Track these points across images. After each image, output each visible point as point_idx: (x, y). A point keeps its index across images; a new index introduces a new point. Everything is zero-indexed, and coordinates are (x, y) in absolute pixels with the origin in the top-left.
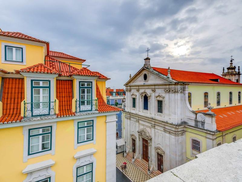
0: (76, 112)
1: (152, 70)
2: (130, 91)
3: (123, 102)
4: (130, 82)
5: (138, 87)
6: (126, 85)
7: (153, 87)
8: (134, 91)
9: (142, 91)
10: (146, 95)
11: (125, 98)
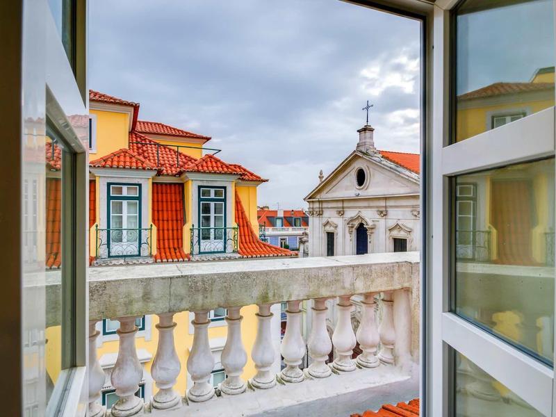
0: (191, 253)
1: (378, 158)
2: (320, 214)
3: (302, 242)
4: (319, 190)
5: (340, 205)
6: (311, 198)
7: (382, 203)
8: (330, 215)
9: (350, 214)
10: (361, 225)
11: (306, 234)
